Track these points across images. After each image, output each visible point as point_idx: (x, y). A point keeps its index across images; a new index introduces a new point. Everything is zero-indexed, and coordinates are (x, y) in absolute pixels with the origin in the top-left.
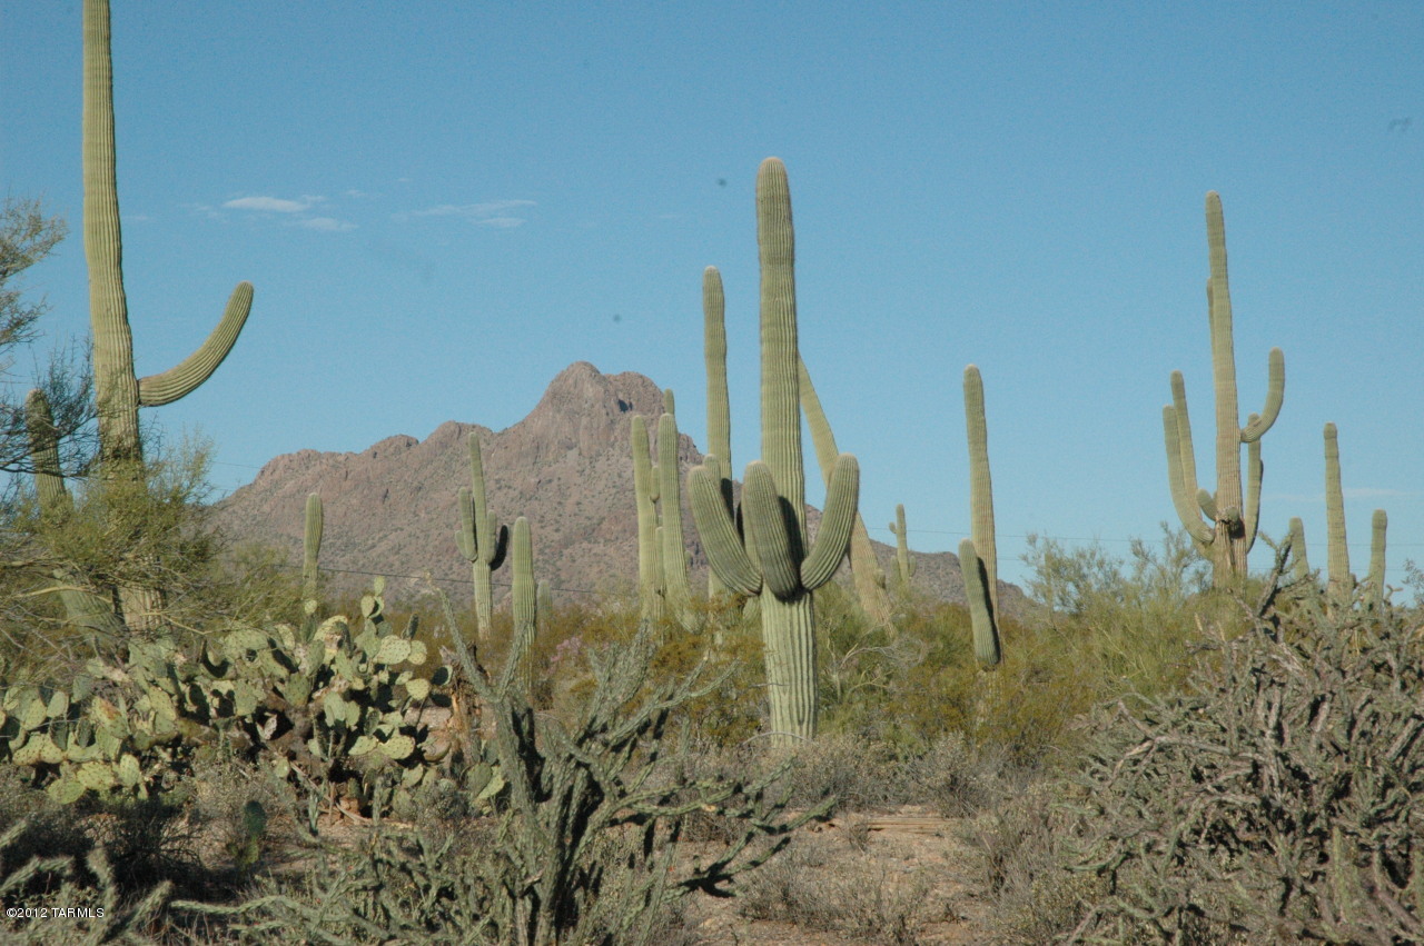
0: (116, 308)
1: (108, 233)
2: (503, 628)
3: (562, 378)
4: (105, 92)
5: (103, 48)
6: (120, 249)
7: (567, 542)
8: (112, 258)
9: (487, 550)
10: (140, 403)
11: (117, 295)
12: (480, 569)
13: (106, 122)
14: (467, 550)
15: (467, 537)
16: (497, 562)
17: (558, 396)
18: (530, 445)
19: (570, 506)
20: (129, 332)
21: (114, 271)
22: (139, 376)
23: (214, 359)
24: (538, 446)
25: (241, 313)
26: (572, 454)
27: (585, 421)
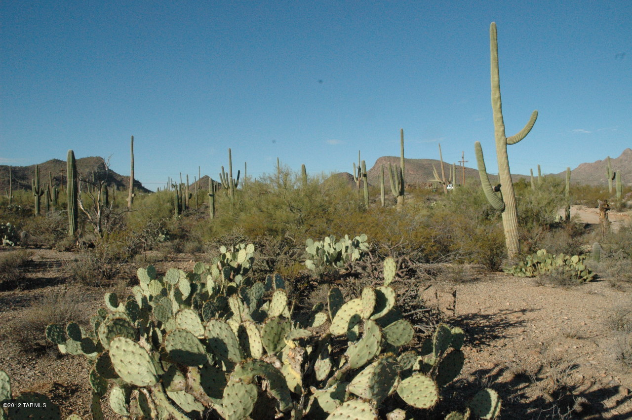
0: (500, 119)
1: (498, 100)
2: (614, 191)
3: (625, 151)
4: (496, 64)
5: (496, 52)
6: (501, 104)
7: (626, 174)
8: (499, 107)
9: (611, 177)
10: (507, 144)
11: (501, 116)
12: (610, 180)
13: (497, 71)
14: (607, 176)
15: (607, 174)
16: (613, 178)
17: (624, 153)
18: (619, 160)
19: (626, 169)
20: (504, 125)
21: (499, 110)
22: (506, 137)
23: (527, 131)
24: (621, 160)
25: (534, 119)
26: (627, 161)
27: (629, 157)
